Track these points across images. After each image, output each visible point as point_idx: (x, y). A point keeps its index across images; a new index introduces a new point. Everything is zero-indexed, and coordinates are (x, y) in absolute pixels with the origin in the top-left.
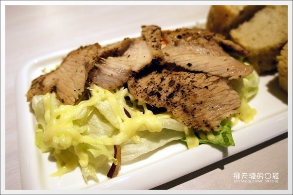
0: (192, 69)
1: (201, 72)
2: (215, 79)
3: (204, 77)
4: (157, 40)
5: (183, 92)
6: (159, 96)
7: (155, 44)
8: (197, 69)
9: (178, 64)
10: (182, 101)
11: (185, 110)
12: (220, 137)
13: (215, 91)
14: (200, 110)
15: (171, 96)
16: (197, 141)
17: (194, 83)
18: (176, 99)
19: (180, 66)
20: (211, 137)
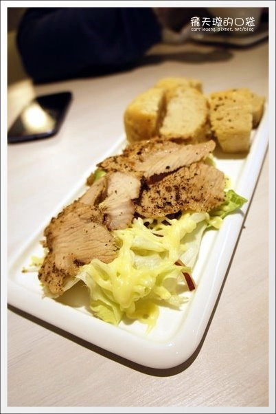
0: (172, 169)
1: (180, 167)
2: (194, 165)
3: (186, 169)
4: (127, 165)
5: (184, 188)
6: (169, 204)
7: (129, 169)
8: (175, 168)
9: (158, 173)
10: (189, 195)
11: (197, 200)
12: (231, 203)
13: (203, 174)
14: (206, 192)
15: (178, 198)
16: (219, 218)
17: (185, 178)
18: (184, 197)
19: (161, 174)
20: (227, 208)
